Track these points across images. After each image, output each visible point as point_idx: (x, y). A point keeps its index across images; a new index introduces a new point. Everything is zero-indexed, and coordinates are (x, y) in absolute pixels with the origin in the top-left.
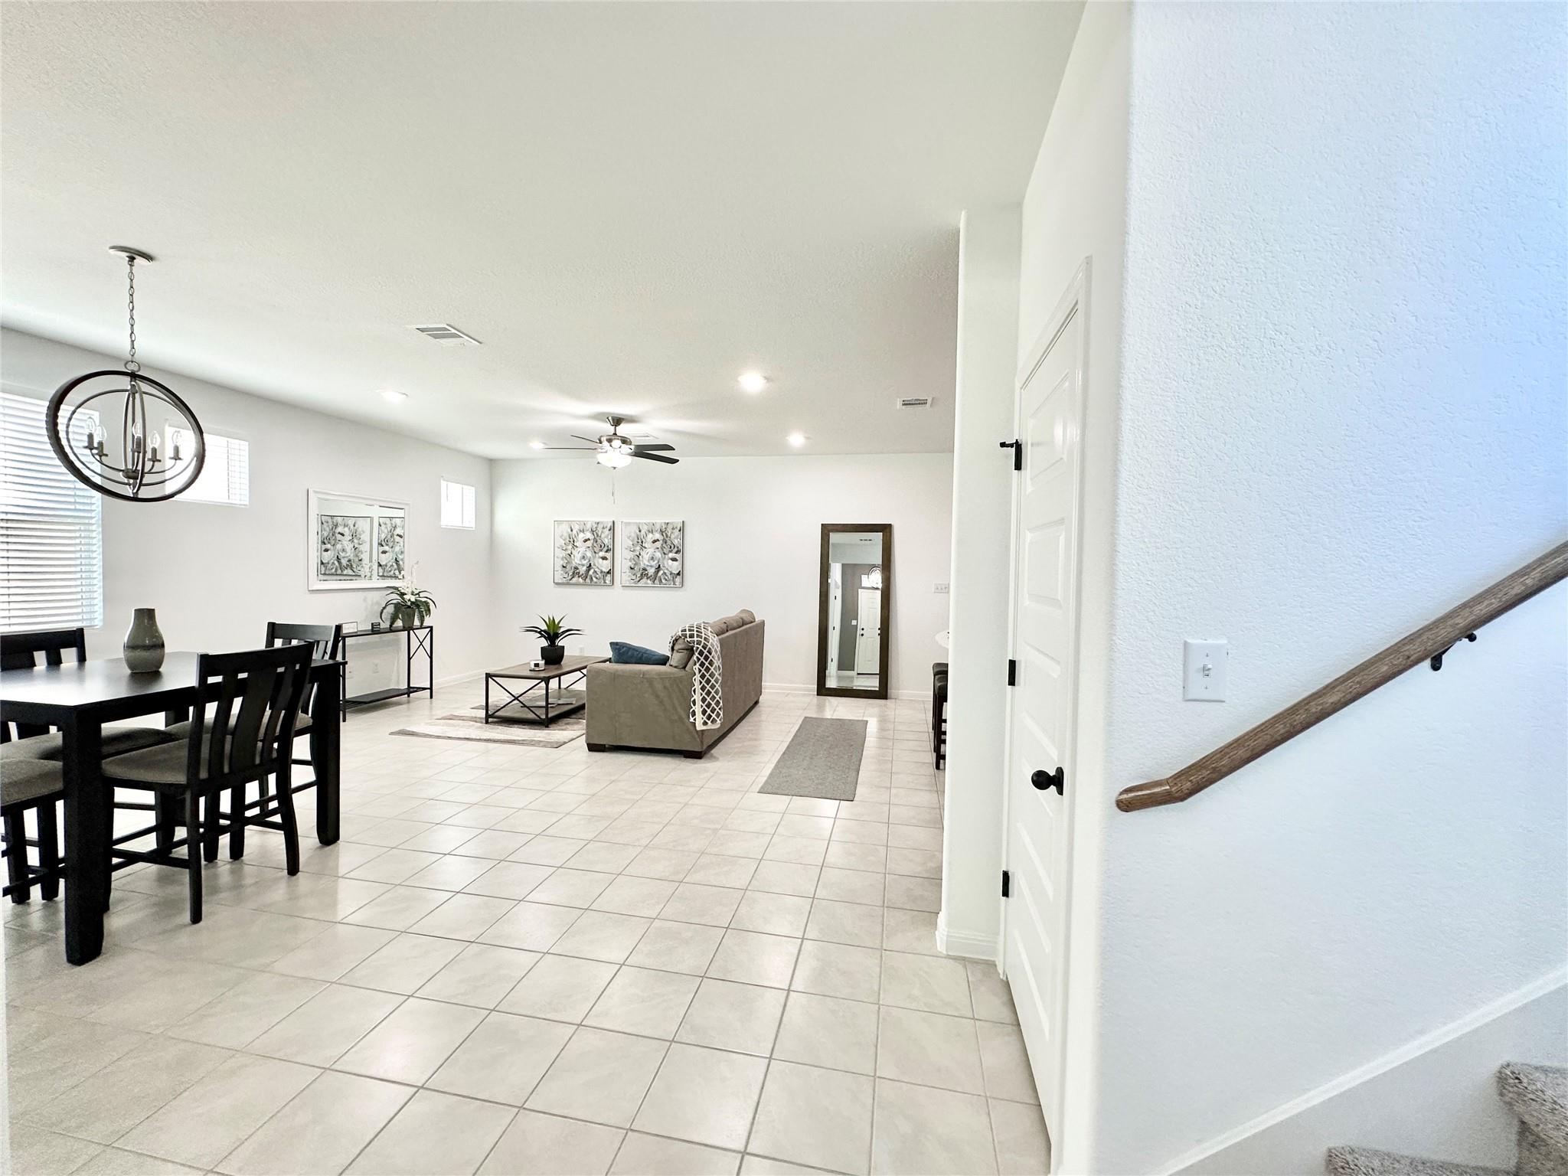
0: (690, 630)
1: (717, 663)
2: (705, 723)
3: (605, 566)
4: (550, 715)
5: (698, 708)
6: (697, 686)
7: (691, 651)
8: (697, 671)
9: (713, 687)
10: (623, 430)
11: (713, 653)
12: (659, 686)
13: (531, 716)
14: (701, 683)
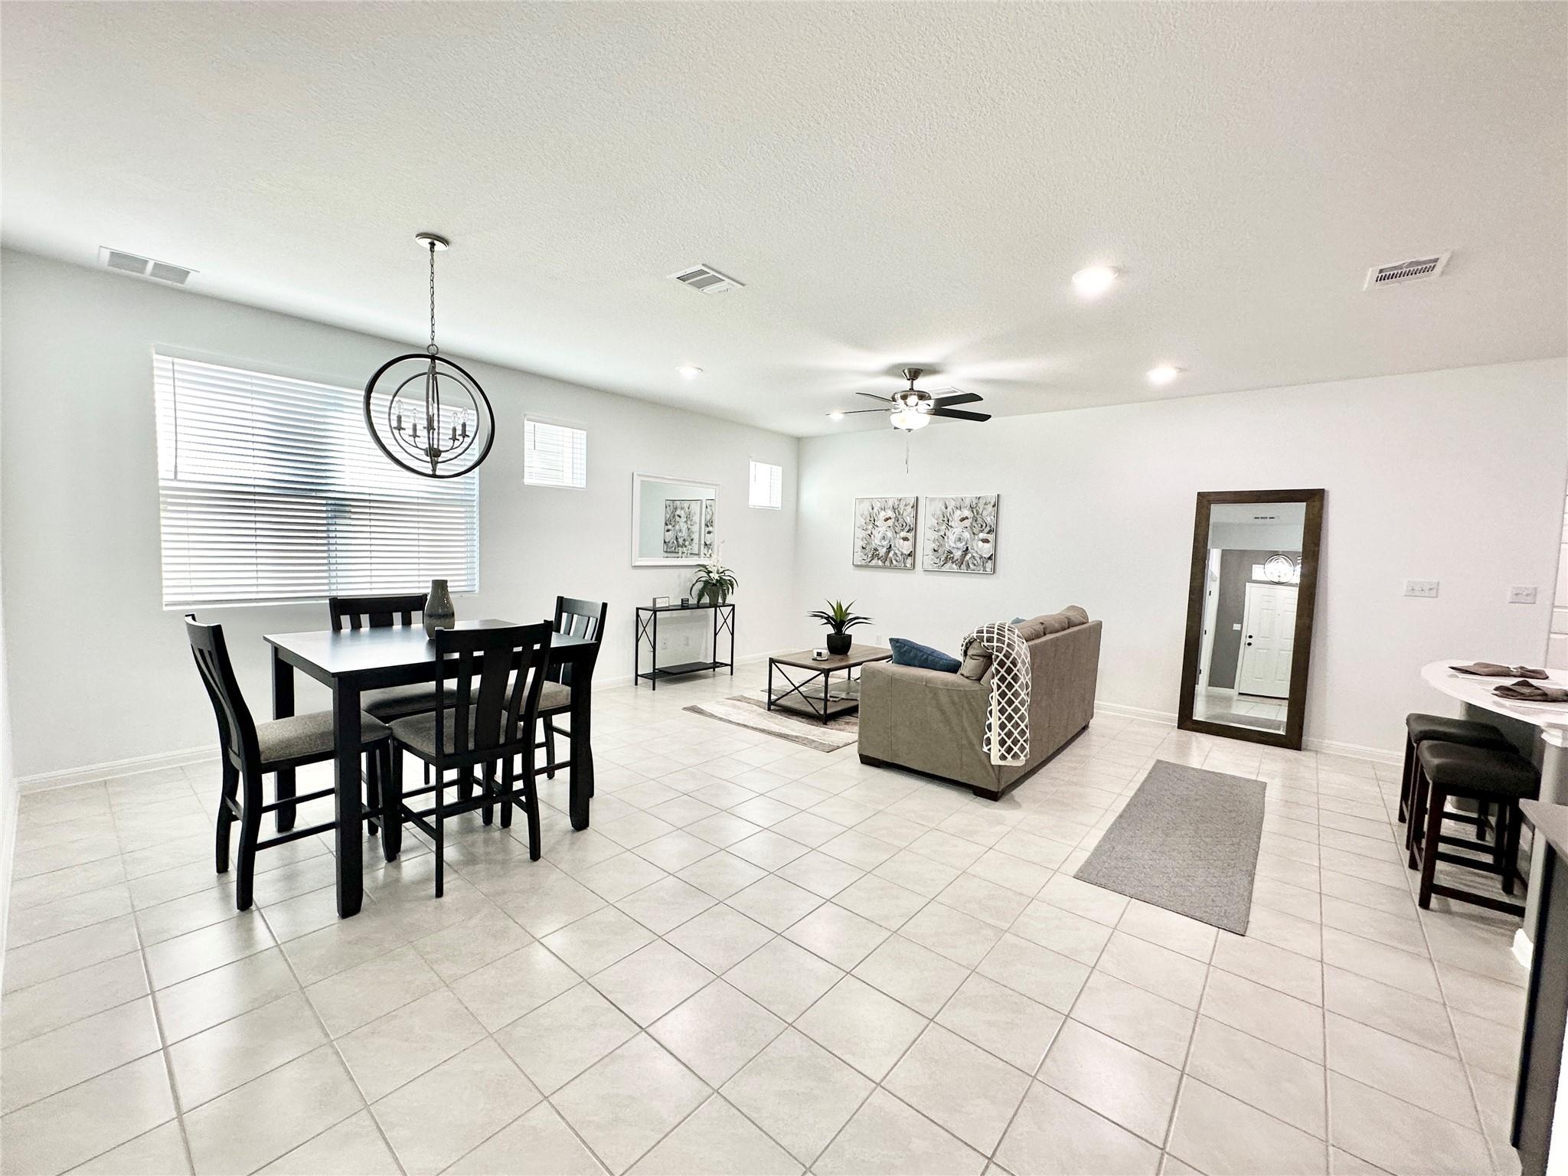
0: (988, 632)
1: (1025, 678)
2: (1003, 757)
3: (906, 547)
4: (828, 712)
5: (994, 735)
6: (995, 707)
7: (988, 658)
8: (995, 687)
9: (1016, 710)
10: (921, 384)
11: (1019, 665)
12: (944, 699)
13: (810, 709)
14: (999, 703)
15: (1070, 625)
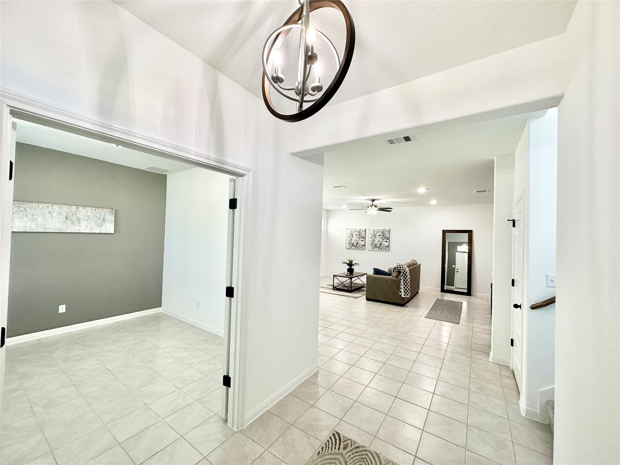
0: (399, 266)
1: (409, 276)
2: (405, 295)
3: (363, 243)
4: (352, 289)
5: (402, 290)
6: (402, 283)
7: (399, 272)
8: (402, 279)
9: (407, 284)
11: (407, 273)
12: (389, 282)
13: (346, 289)
15: (414, 264)
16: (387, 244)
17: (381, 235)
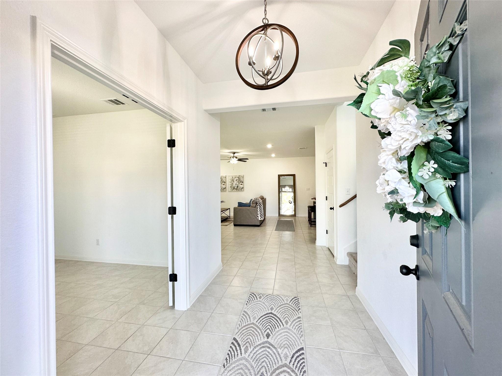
0: (256, 199)
3: (224, 186)
5: (259, 216)
6: (259, 211)
7: (257, 203)
8: (258, 207)
10: (236, 155)
11: (262, 203)
12: (250, 211)
15: (263, 198)
16: (242, 186)
17: (237, 180)
